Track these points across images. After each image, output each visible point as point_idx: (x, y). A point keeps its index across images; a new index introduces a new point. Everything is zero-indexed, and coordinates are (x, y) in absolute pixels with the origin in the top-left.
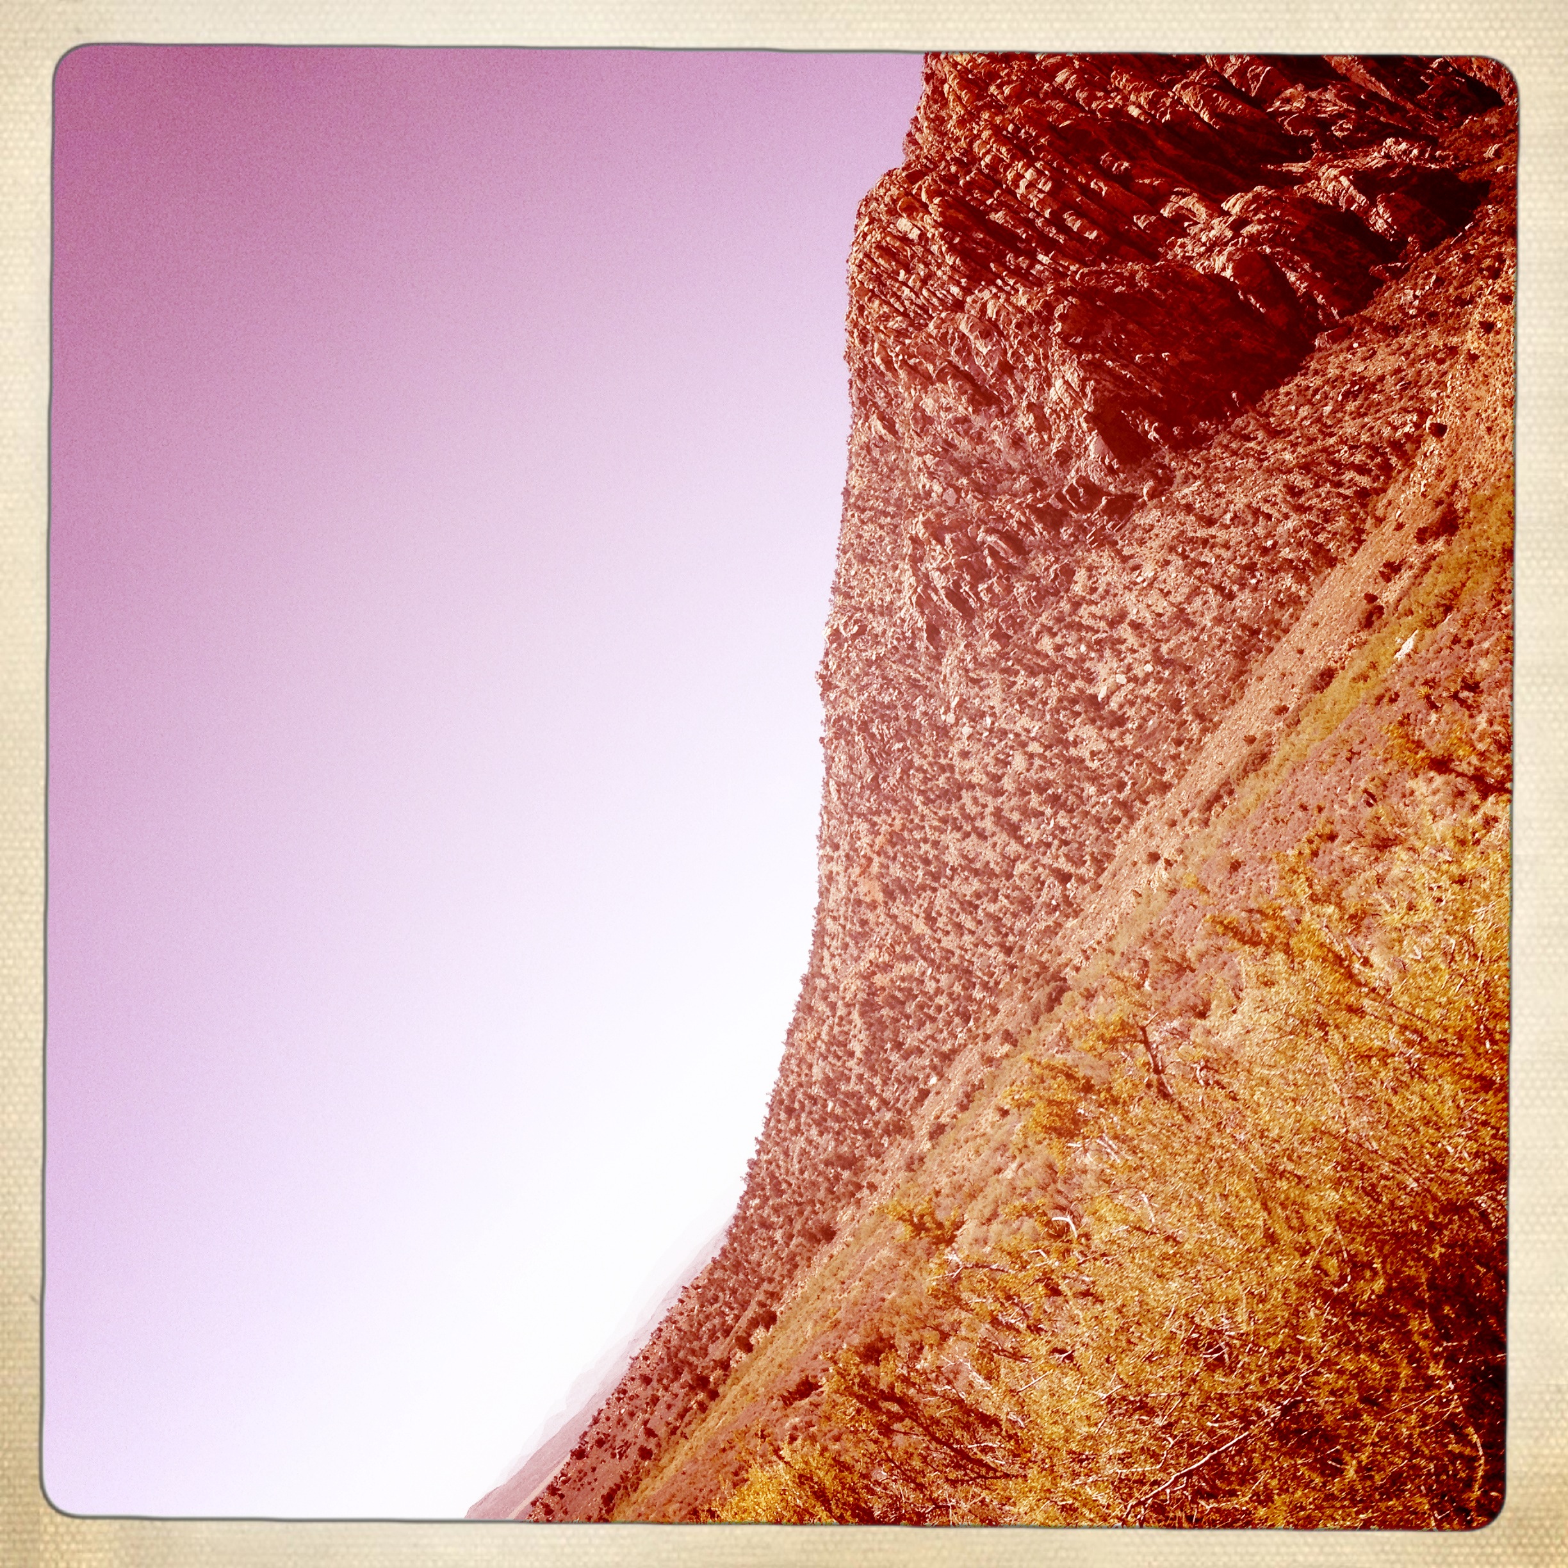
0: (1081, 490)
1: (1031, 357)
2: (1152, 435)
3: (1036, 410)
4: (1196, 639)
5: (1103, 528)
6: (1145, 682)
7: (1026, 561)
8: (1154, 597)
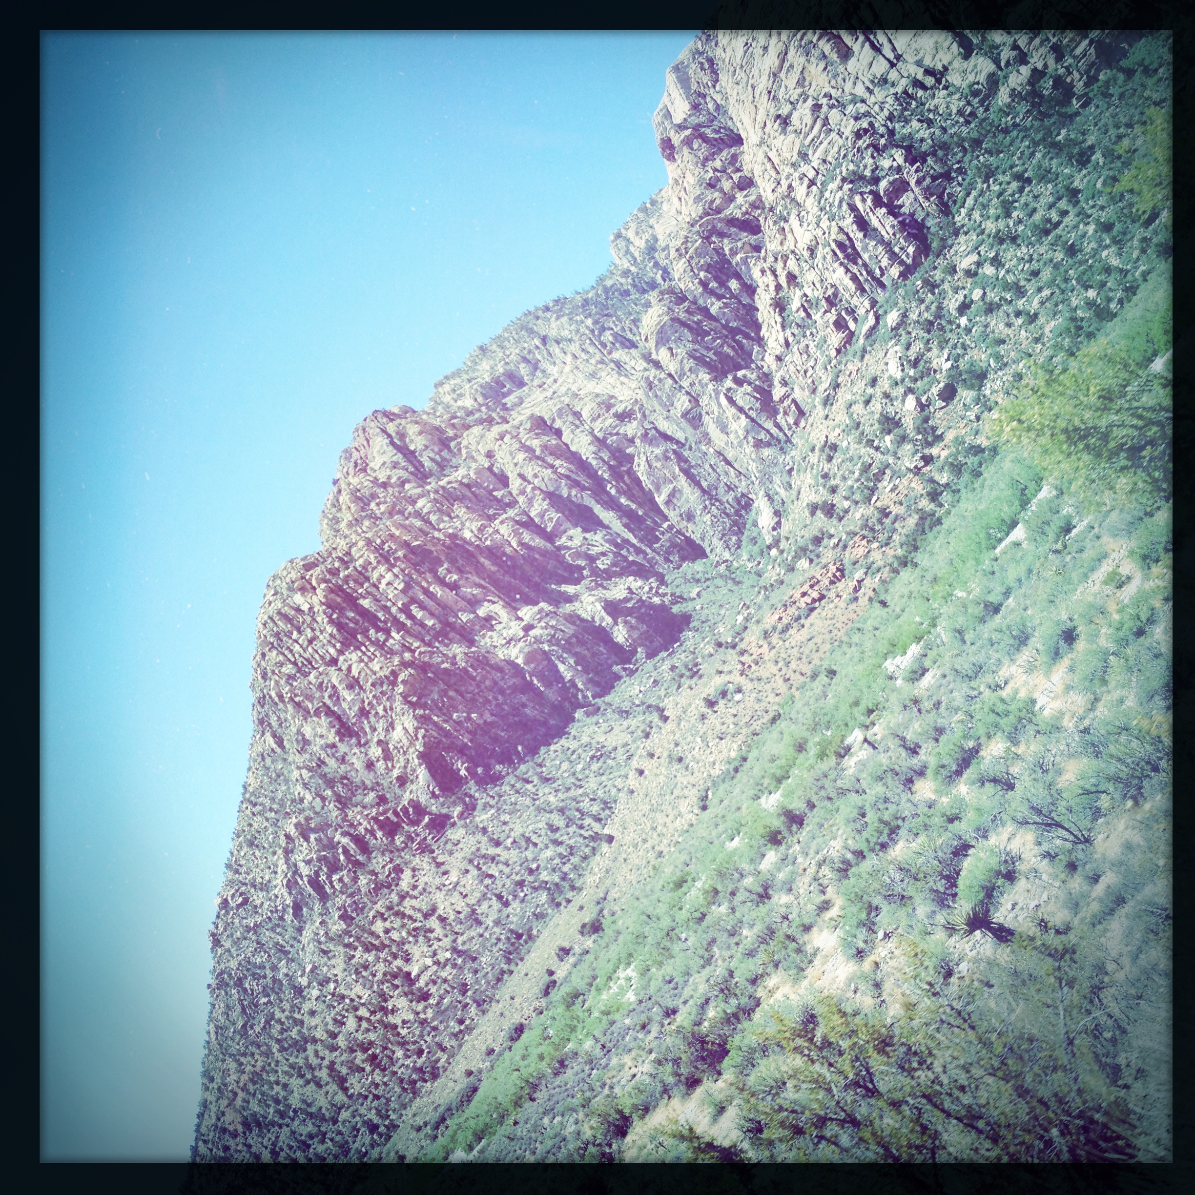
0: (411, 810)
1: (381, 707)
2: (463, 772)
3: (384, 746)
4: (481, 936)
5: (425, 839)
6: (445, 966)
7: (369, 859)
8: (456, 898)
